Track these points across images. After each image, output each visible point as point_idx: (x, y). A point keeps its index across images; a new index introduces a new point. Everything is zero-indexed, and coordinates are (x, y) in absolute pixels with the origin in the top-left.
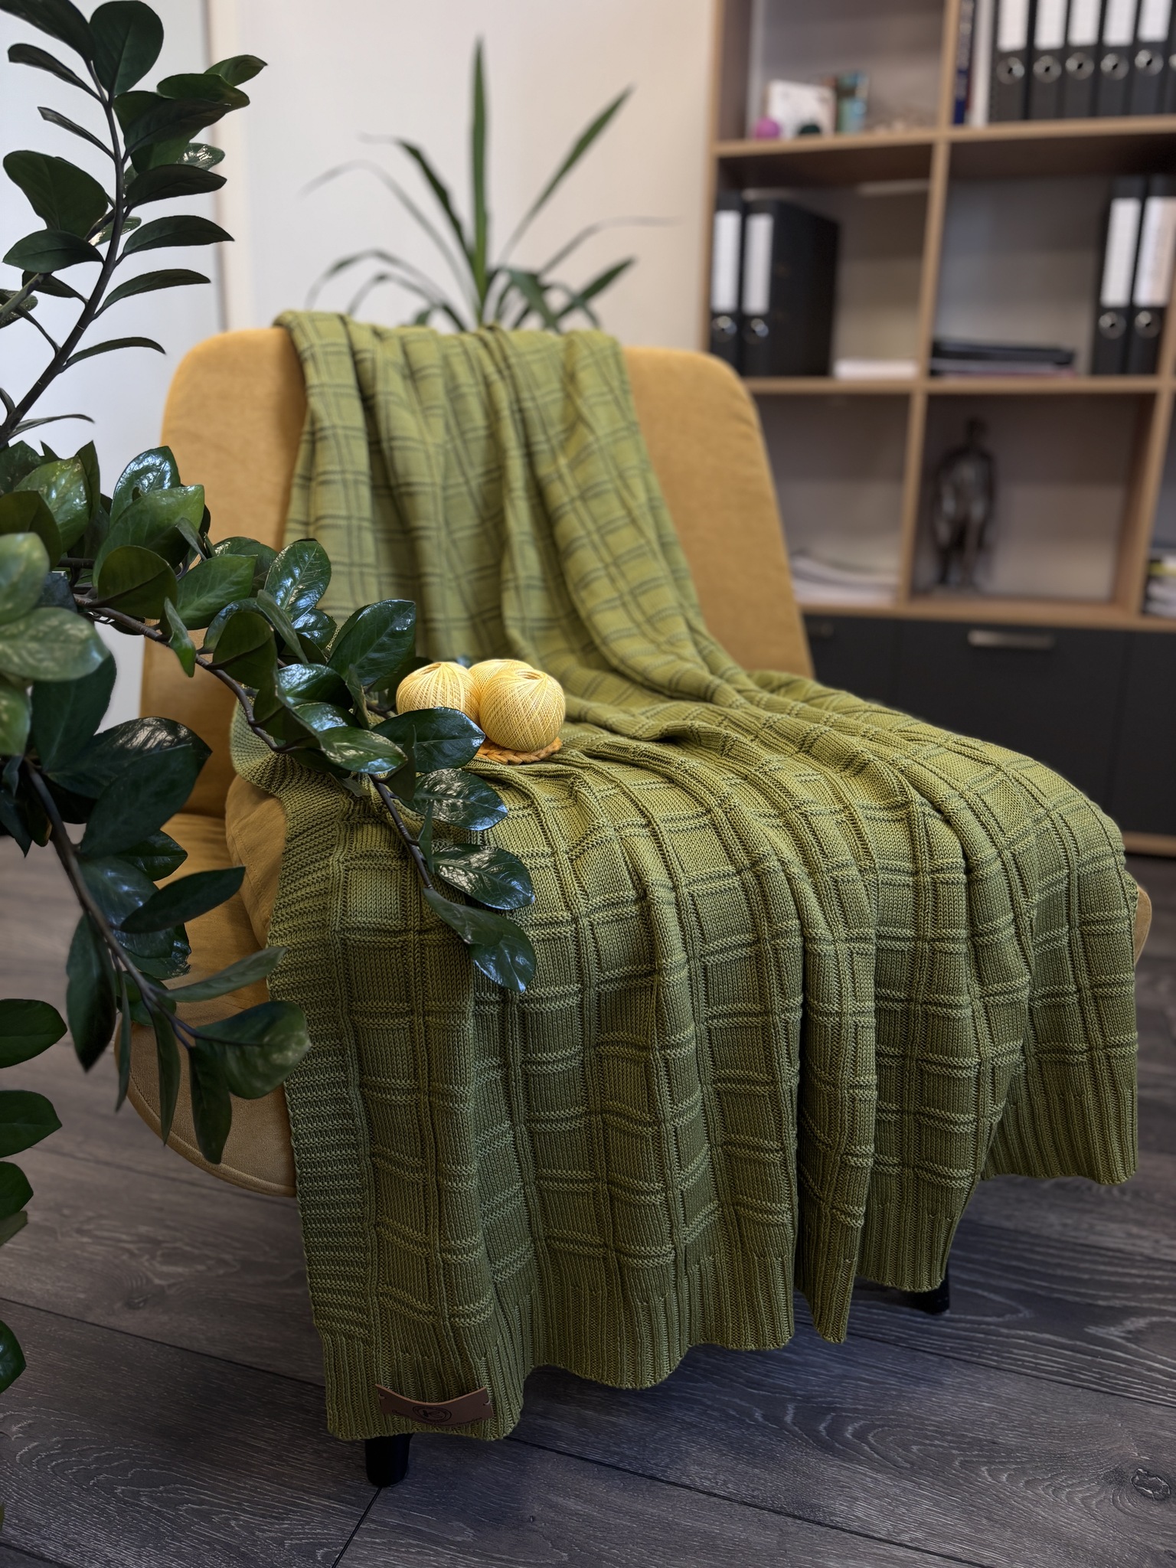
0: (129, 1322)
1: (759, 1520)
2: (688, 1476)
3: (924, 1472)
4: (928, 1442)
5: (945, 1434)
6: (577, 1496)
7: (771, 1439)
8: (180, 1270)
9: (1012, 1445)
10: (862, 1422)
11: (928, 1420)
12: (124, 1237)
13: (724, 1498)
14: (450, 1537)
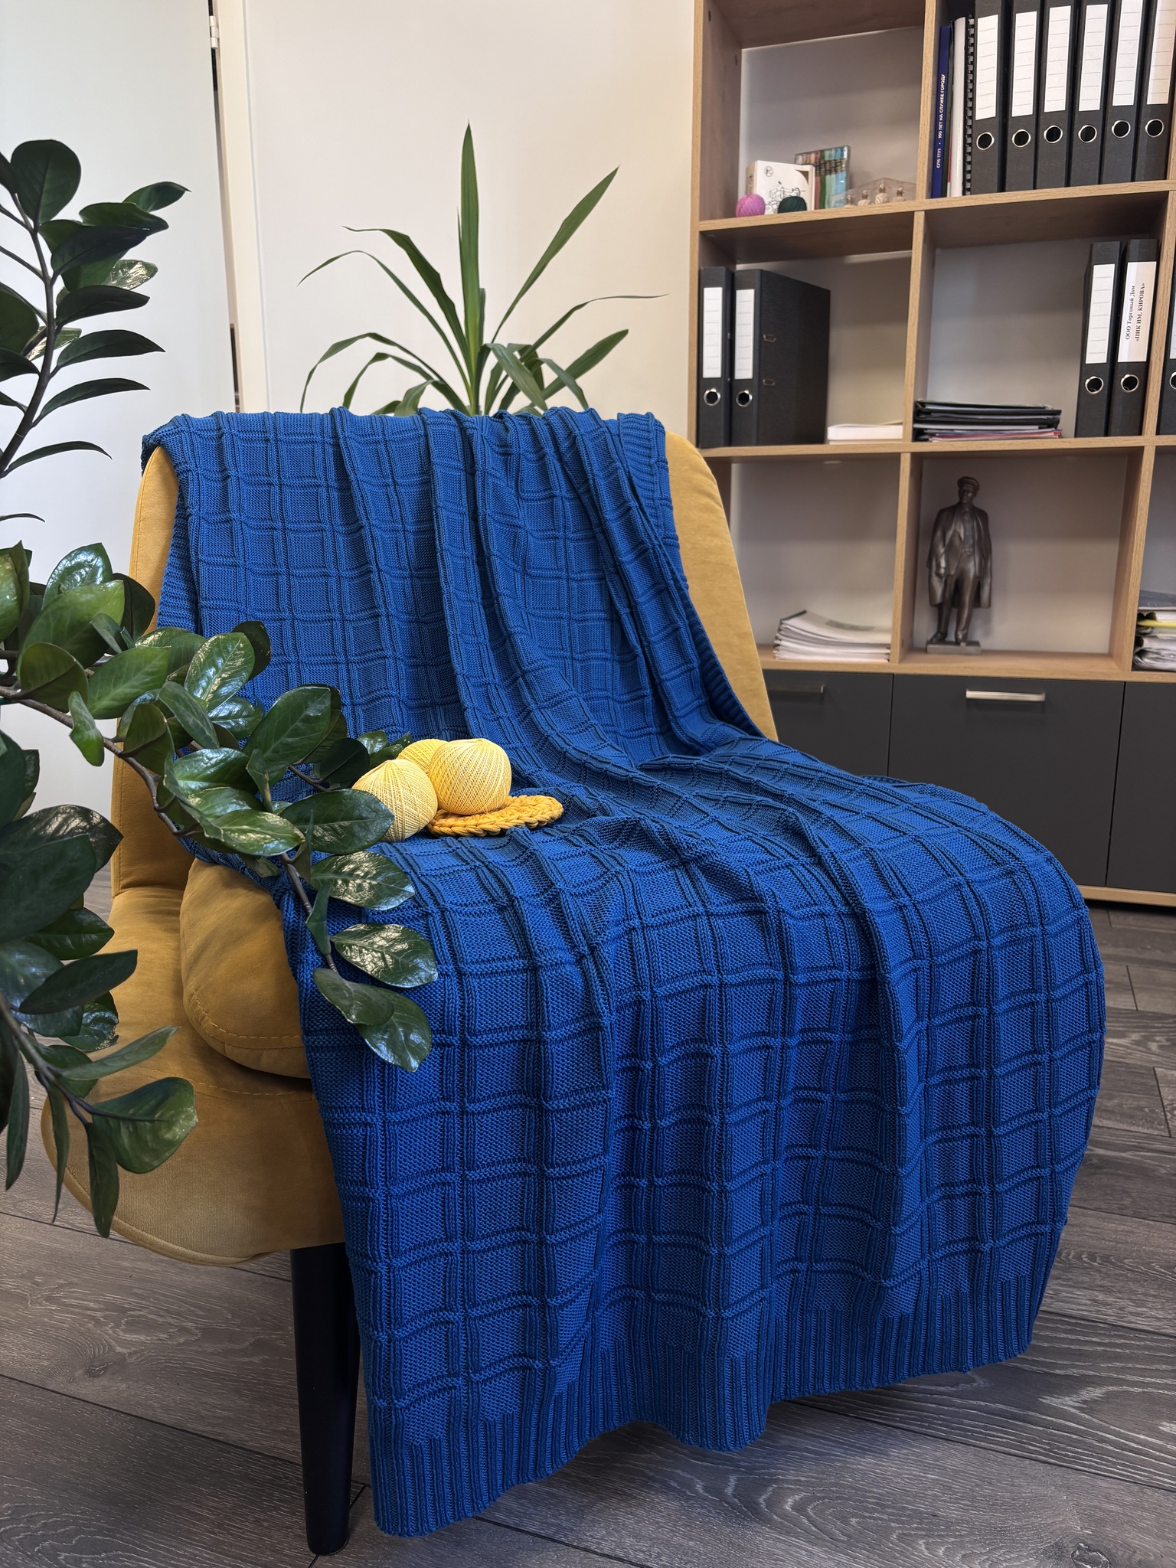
0: (89, 1389)
3: (861, 1545)
4: (867, 1514)
5: (884, 1506)
7: (709, 1511)
8: (142, 1338)
9: (952, 1518)
10: (803, 1494)
11: (870, 1492)
12: (92, 1305)
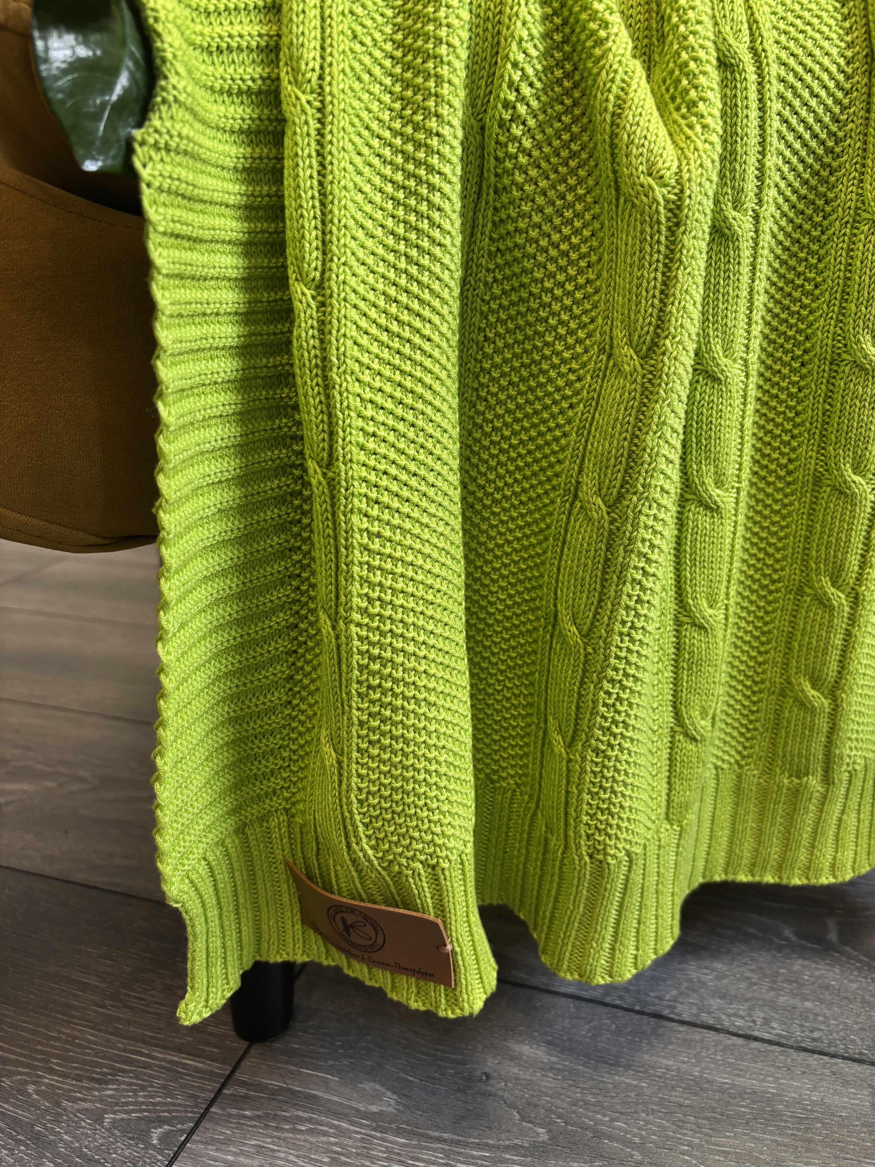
1: (834, 1073)
6: (550, 1043)
7: (816, 963)
14: (361, 1107)
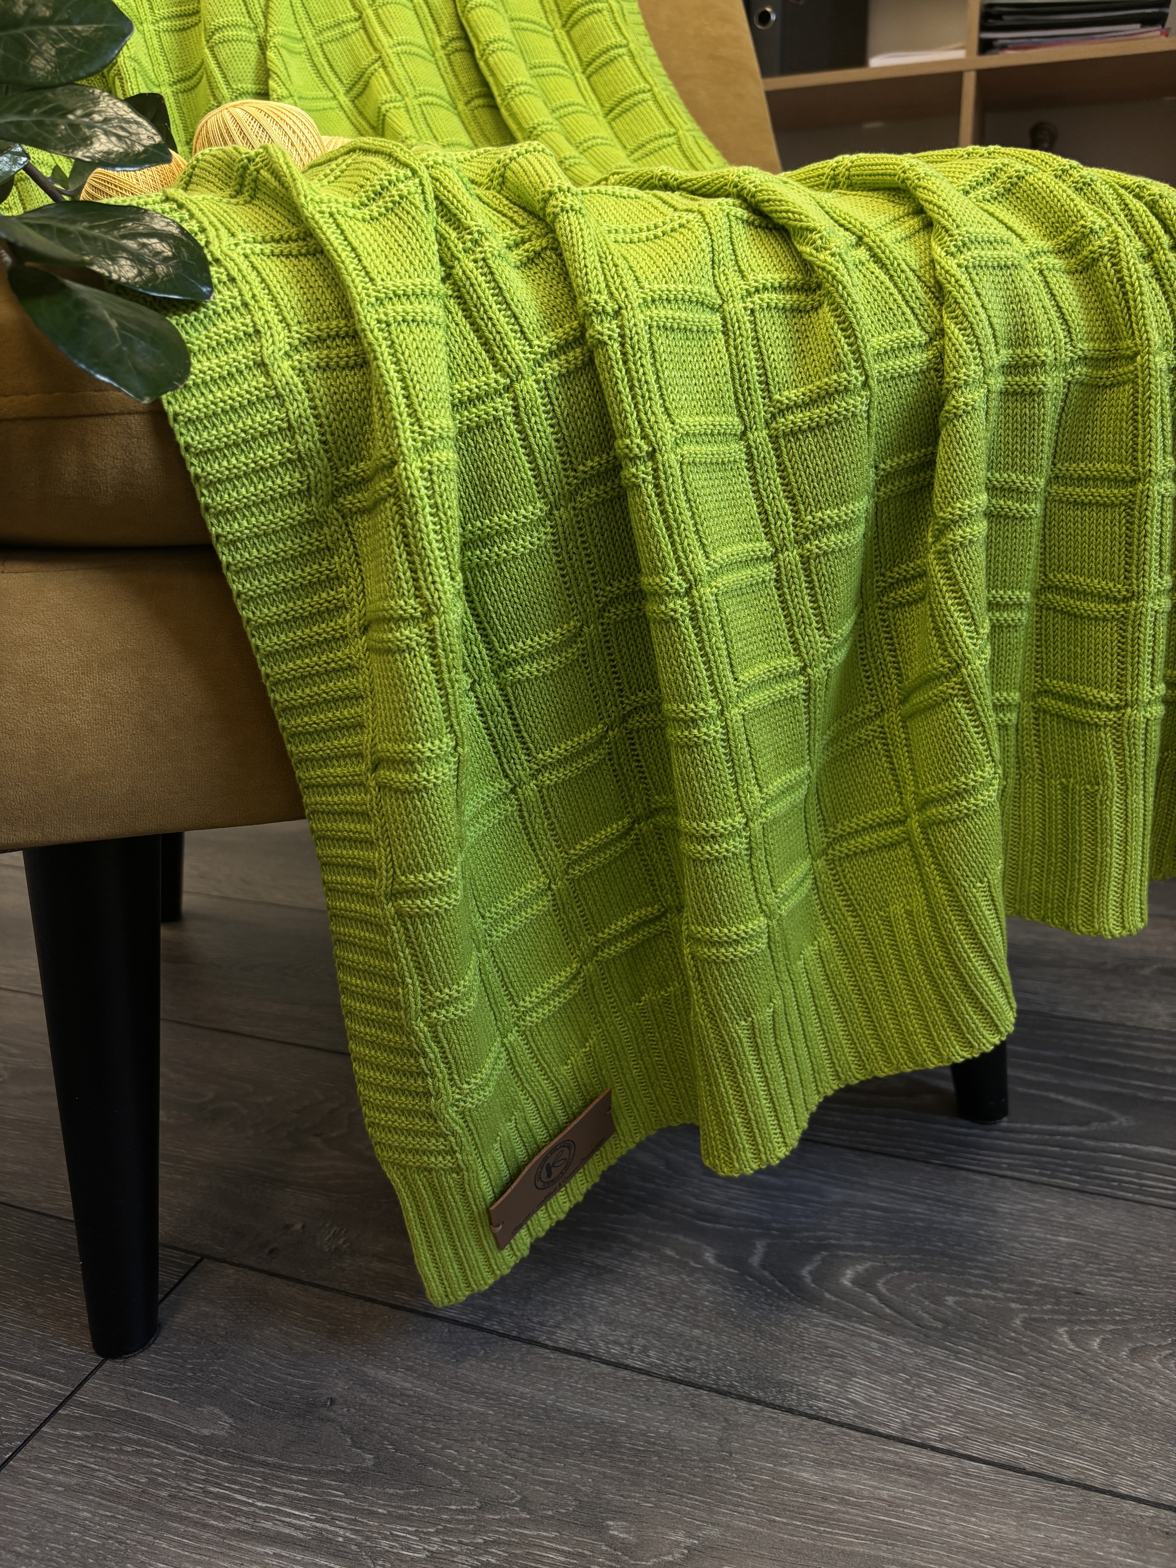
1: (693, 1405)
2: (587, 1340)
3: (965, 1334)
5: (998, 1281)
6: (409, 1369)
7: (725, 1288)
9: (1106, 1296)
10: (868, 1264)
13: (640, 1371)
